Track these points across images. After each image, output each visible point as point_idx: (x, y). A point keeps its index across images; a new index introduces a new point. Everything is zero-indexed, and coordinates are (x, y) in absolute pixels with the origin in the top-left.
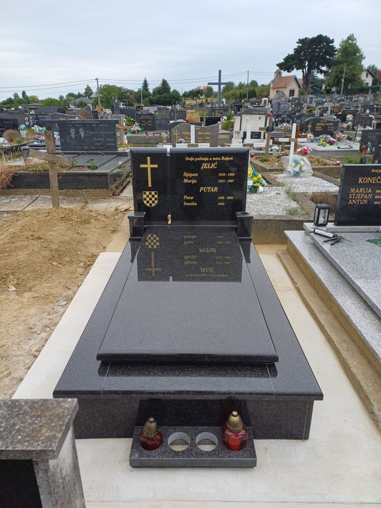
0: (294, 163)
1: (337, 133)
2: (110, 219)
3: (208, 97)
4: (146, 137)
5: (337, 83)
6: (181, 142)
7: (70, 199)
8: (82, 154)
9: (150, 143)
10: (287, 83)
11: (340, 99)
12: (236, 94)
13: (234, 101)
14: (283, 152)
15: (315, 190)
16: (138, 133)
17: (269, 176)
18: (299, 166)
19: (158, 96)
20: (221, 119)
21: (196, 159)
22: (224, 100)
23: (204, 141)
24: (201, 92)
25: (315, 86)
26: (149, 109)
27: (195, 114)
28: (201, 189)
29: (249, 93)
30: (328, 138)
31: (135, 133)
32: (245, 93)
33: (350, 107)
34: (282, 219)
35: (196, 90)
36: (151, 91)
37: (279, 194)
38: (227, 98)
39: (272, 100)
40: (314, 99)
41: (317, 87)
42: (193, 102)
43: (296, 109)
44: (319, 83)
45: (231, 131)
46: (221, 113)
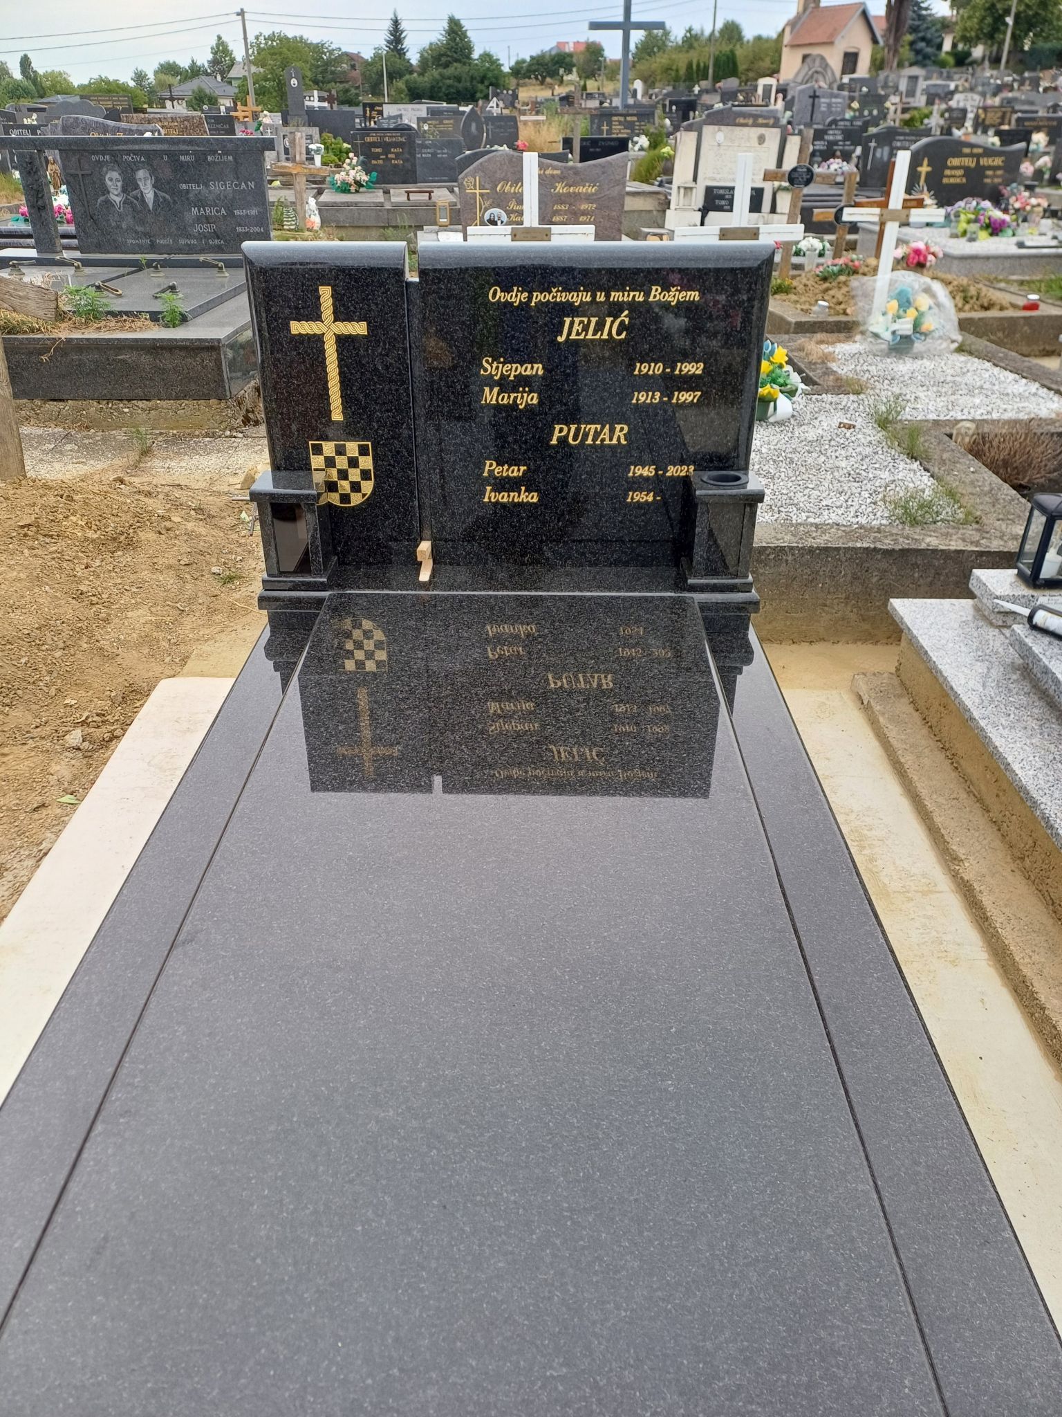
0: (895, 304)
1: (1013, 194)
2: (221, 523)
3: (588, 77)
4: (382, 205)
5: (991, 33)
6: (493, 222)
7: (89, 437)
8: (149, 264)
9: (395, 227)
10: (835, 30)
11: (999, 82)
12: (674, 68)
13: (670, 89)
14: (841, 261)
15: (979, 412)
16: (357, 191)
17: (801, 349)
18: (912, 313)
19: (435, 73)
20: (630, 145)
21: (538, 297)
22: (638, 85)
23: (574, 218)
24: (568, 59)
25: (923, 39)
26: (403, 112)
27: (545, 128)
28: (556, 434)
29: (715, 65)
30: (984, 209)
31: (349, 192)
32: (702, 65)
33: (1033, 108)
34: (879, 546)
35: (553, 53)
36: (413, 57)
37: (849, 427)
38: (649, 81)
39: (788, 85)
40: (921, 81)
41: (928, 42)
42: (545, 94)
43: (866, 113)
44: (934, 29)
45: (660, 185)
46: (630, 126)
